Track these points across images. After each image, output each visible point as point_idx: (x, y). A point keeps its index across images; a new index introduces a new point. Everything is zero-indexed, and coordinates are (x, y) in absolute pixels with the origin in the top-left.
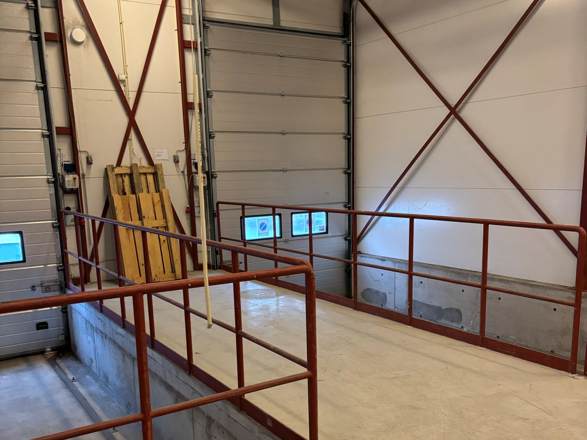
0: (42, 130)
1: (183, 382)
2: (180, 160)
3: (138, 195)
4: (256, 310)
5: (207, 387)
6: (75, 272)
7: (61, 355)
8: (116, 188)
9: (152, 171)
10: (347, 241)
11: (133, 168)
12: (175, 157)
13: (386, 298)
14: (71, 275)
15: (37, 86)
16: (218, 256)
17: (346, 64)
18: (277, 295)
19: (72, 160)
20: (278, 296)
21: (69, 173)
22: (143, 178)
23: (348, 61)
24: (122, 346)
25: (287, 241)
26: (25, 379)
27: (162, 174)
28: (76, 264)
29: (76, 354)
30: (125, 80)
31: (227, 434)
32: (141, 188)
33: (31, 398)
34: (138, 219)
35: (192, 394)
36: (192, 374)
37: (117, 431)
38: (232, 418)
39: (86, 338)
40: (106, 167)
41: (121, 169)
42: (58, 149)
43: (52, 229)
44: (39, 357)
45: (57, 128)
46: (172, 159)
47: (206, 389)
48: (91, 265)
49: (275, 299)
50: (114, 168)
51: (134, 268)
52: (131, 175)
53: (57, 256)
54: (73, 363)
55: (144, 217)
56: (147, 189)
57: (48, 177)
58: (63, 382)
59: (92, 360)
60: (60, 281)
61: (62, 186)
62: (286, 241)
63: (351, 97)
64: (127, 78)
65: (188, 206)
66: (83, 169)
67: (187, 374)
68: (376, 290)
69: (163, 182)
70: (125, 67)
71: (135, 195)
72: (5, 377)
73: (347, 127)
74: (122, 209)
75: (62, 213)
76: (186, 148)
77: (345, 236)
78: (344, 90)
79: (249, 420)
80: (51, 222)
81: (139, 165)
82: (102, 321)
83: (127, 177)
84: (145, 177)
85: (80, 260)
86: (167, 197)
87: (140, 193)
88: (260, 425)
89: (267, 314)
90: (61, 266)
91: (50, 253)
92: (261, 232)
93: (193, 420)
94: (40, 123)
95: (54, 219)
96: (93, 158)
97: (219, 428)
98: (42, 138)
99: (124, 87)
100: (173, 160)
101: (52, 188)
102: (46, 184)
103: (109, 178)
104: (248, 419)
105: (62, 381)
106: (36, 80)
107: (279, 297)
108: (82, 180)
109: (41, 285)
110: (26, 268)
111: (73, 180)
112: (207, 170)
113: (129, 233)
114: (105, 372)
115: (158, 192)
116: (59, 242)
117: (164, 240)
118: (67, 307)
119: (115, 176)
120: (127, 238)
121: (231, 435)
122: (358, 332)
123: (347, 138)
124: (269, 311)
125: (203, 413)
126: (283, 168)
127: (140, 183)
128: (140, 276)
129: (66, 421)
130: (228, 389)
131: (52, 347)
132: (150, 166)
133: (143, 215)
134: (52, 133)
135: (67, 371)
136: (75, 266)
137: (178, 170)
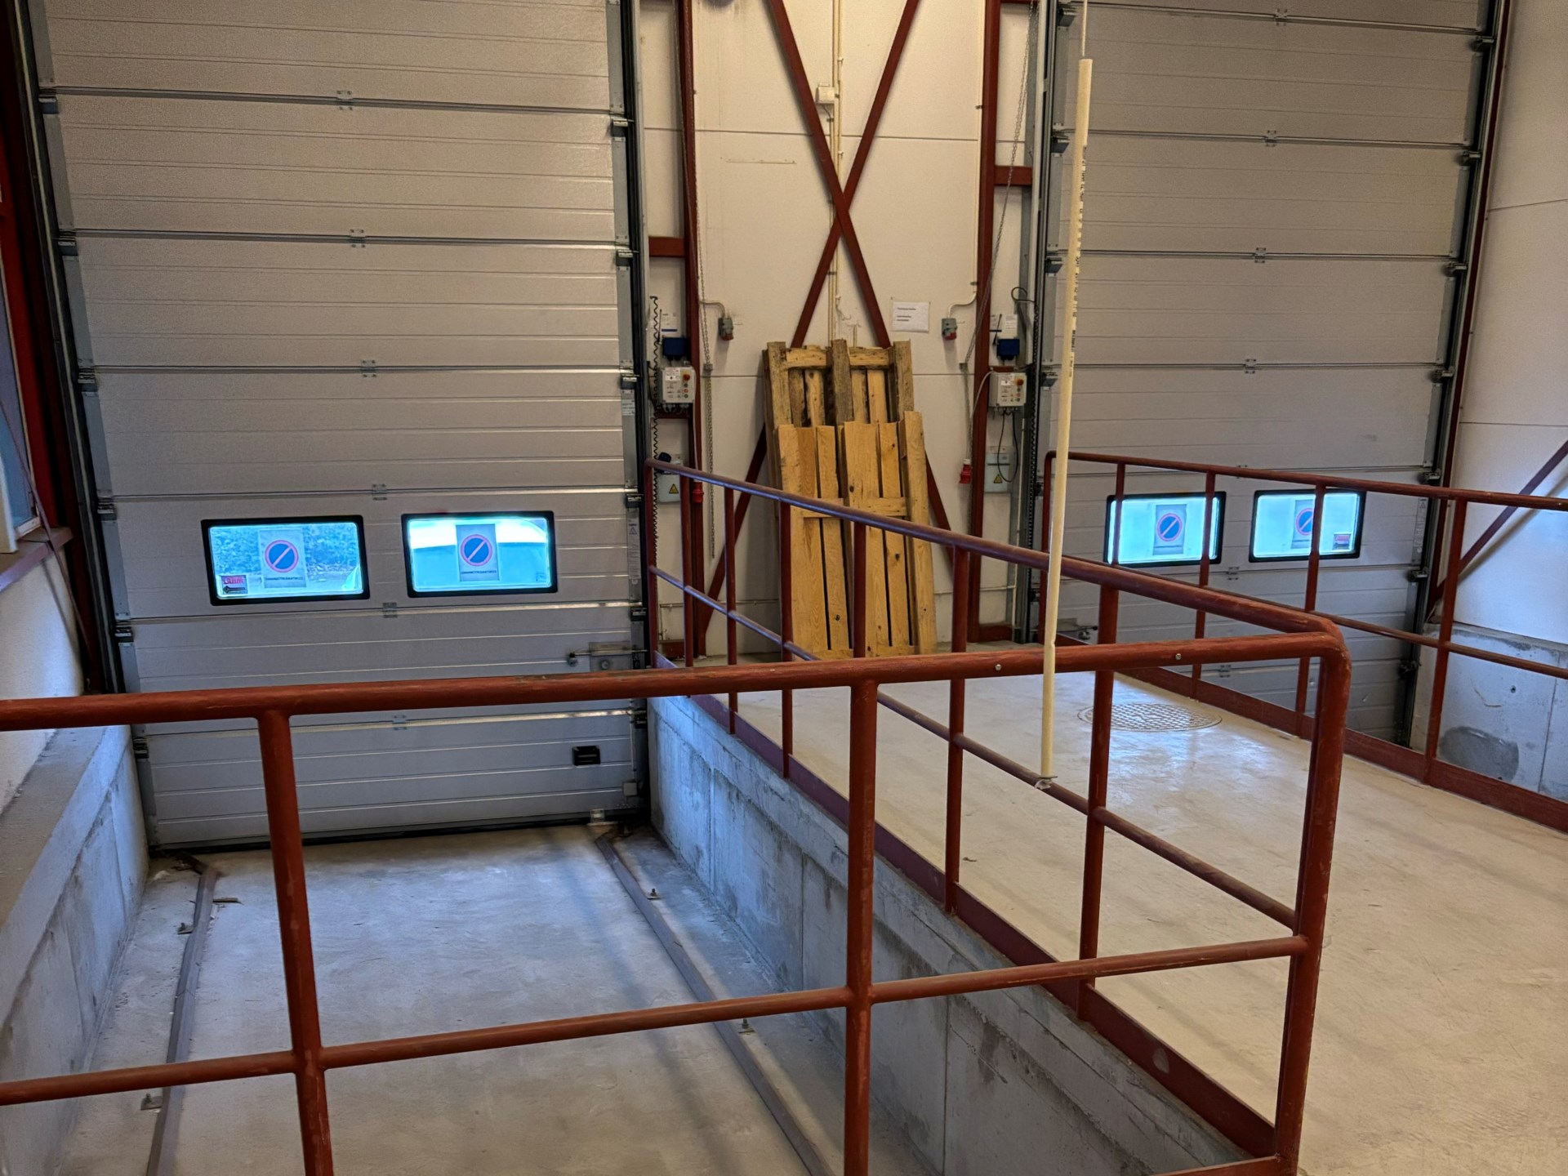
0: (615, 245)
1: (927, 929)
2: (958, 332)
3: (840, 427)
4: (1130, 761)
5: (992, 948)
6: (672, 625)
7: (626, 832)
8: (787, 408)
9: (883, 360)
10: (1414, 584)
11: (835, 352)
12: (948, 324)
13: (1516, 760)
14: (660, 632)
15: (612, 124)
16: (1035, 605)
17: (1481, 41)
18: (1194, 724)
19: (682, 328)
20: (1197, 726)
21: (673, 362)
22: (857, 379)
23: (1489, 30)
24: (778, 823)
25: (1235, 573)
26: (544, 881)
27: (909, 369)
28: (676, 606)
29: (661, 832)
30: (833, 105)
31: (1038, 1077)
32: (850, 407)
33: (556, 926)
34: (837, 493)
35: (950, 962)
36: (953, 909)
37: (752, 1031)
38: (1055, 1037)
39: (688, 795)
40: (765, 348)
41: (804, 355)
42: (651, 297)
43: (622, 509)
44: (575, 831)
45: (652, 240)
46: (938, 329)
47: (990, 953)
48: (710, 609)
49: (1187, 735)
50: (785, 352)
51: (817, 624)
52: (827, 373)
53: (630, 580)
54: (654, 856)
55: (852, 489)
56: (865, 410)
57: (623, 371)
58: (628, 897)
59: (698, 852)
60: (635, 648)
61: (653, 397)
62: (1231, 574)
63: (1482, 144)
64: (837, 96)
65: (968, 462)
66: (707, 352)
67: (940, 909)
68: (1486, 735)
69: (909, 391)
70: (837, 63)
71: (833, 428)
72: (498, 871)
73: (1458, 237)
74: (797, 465)
75: (651, 468)
76: (978, 298)
77: (1410, 568)
78: (1464, 122)
79: (1102, 1048)
80: (621, 490)
81: (850, 344)
82: (731, 756)
83: (817, 377)
84: (864, 377)
85: (686, 595)
86: (916, 436)
87: (847, 421)
88: (1132, 1065)
89: (1162, 772)
90: (638, 609)
91: (616, 573)
92: (1161, 542)
93: (947, 1028)
94: (612, 228)
95: (629, 484)
96: (734, 323)
97: (1015, 1057)
98: (615, 266)
99: (828, 124)
100: (940, 333)
101: (630, 401)
102: (614, 388)
103: (773, 377)
104: (1099, 1046)
105: (626, 894)
106: (612, 109)
107: (1199, 731)
108: (702, 381)
109: (590, 653)
110: (557, 607)
111: (683, 381)
112: (1030, 361)
113: (811, 530)
114: (731, 884)
115: (894, 421)
116: (638, 544)
117: (898, 553)
118: (646, 715)
119: (787, 373)
120: (804, 544)
121: (1049, 1081)
122: (1431, 846)
123: (1452, 271)
124: (1170, 766)
125: (975, 1013)
126: (1248, 360)
127: (848, 394)
128: (829, 648)
129: (633, 991)
130: (1049, 959)
131: (606, 811)
132: (879, 348)
133: (850, 483)
134: (639, 254)
135: (640, 874)
136: (673, 610)
137: (950, 361)
